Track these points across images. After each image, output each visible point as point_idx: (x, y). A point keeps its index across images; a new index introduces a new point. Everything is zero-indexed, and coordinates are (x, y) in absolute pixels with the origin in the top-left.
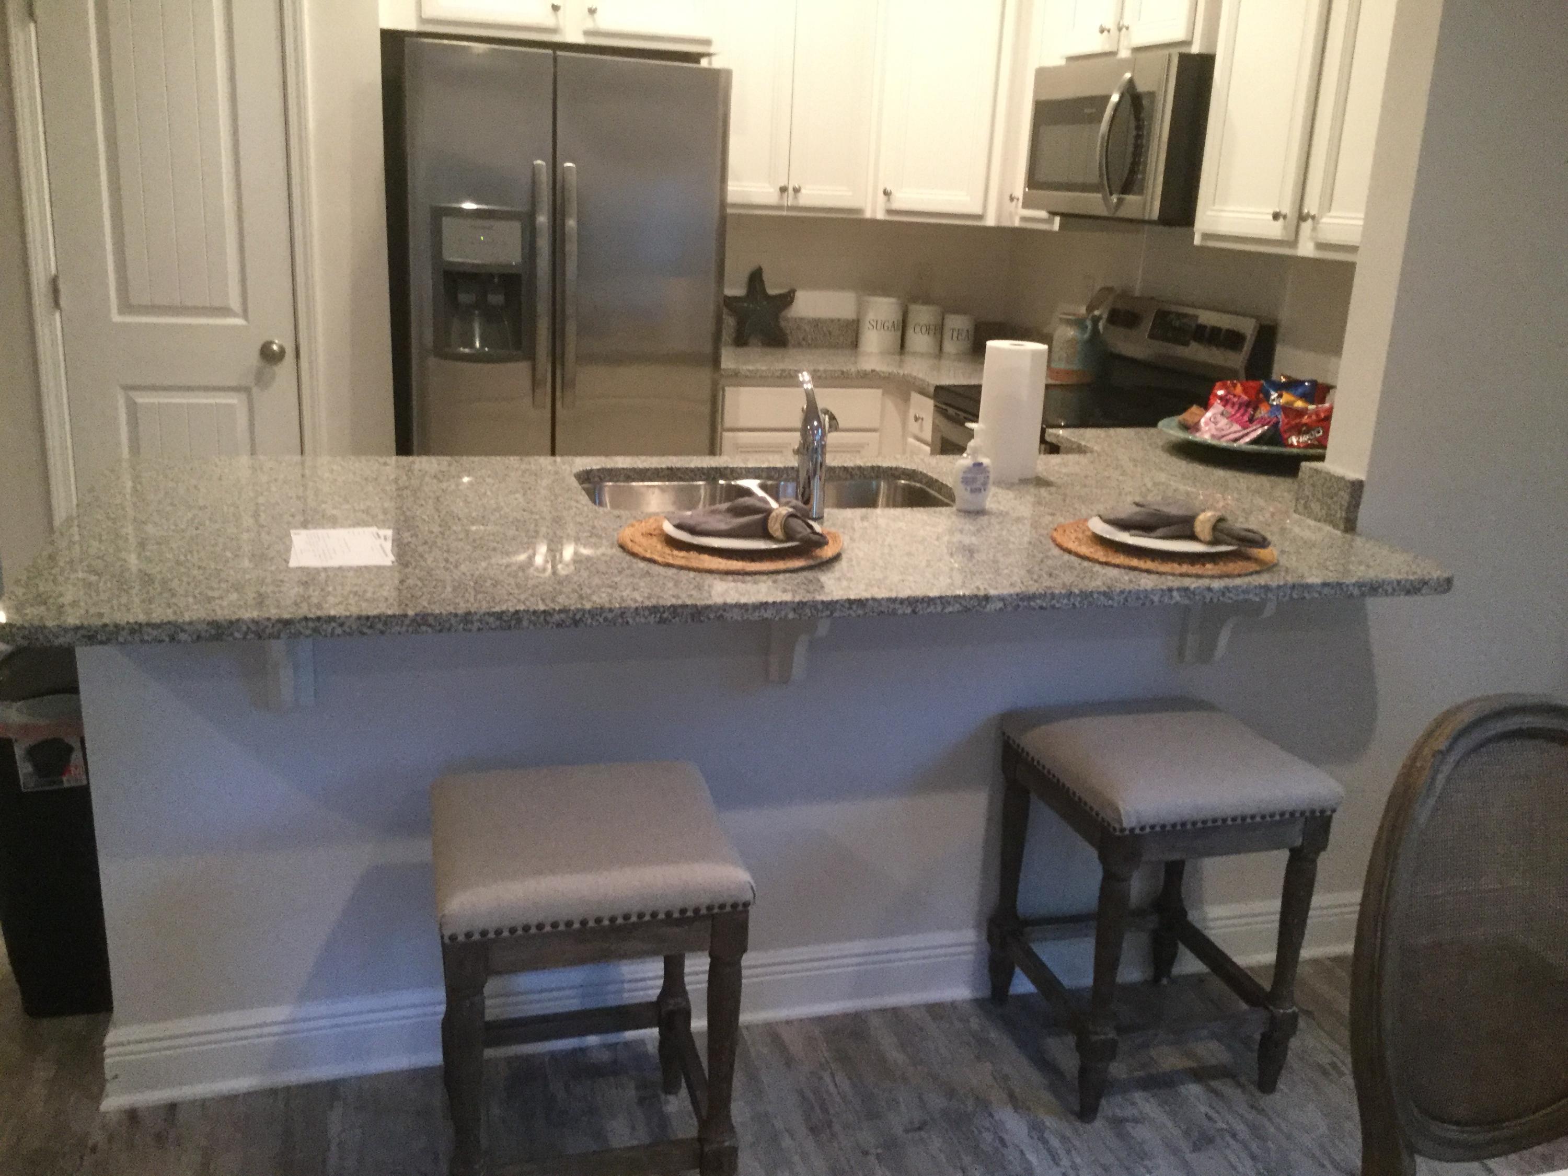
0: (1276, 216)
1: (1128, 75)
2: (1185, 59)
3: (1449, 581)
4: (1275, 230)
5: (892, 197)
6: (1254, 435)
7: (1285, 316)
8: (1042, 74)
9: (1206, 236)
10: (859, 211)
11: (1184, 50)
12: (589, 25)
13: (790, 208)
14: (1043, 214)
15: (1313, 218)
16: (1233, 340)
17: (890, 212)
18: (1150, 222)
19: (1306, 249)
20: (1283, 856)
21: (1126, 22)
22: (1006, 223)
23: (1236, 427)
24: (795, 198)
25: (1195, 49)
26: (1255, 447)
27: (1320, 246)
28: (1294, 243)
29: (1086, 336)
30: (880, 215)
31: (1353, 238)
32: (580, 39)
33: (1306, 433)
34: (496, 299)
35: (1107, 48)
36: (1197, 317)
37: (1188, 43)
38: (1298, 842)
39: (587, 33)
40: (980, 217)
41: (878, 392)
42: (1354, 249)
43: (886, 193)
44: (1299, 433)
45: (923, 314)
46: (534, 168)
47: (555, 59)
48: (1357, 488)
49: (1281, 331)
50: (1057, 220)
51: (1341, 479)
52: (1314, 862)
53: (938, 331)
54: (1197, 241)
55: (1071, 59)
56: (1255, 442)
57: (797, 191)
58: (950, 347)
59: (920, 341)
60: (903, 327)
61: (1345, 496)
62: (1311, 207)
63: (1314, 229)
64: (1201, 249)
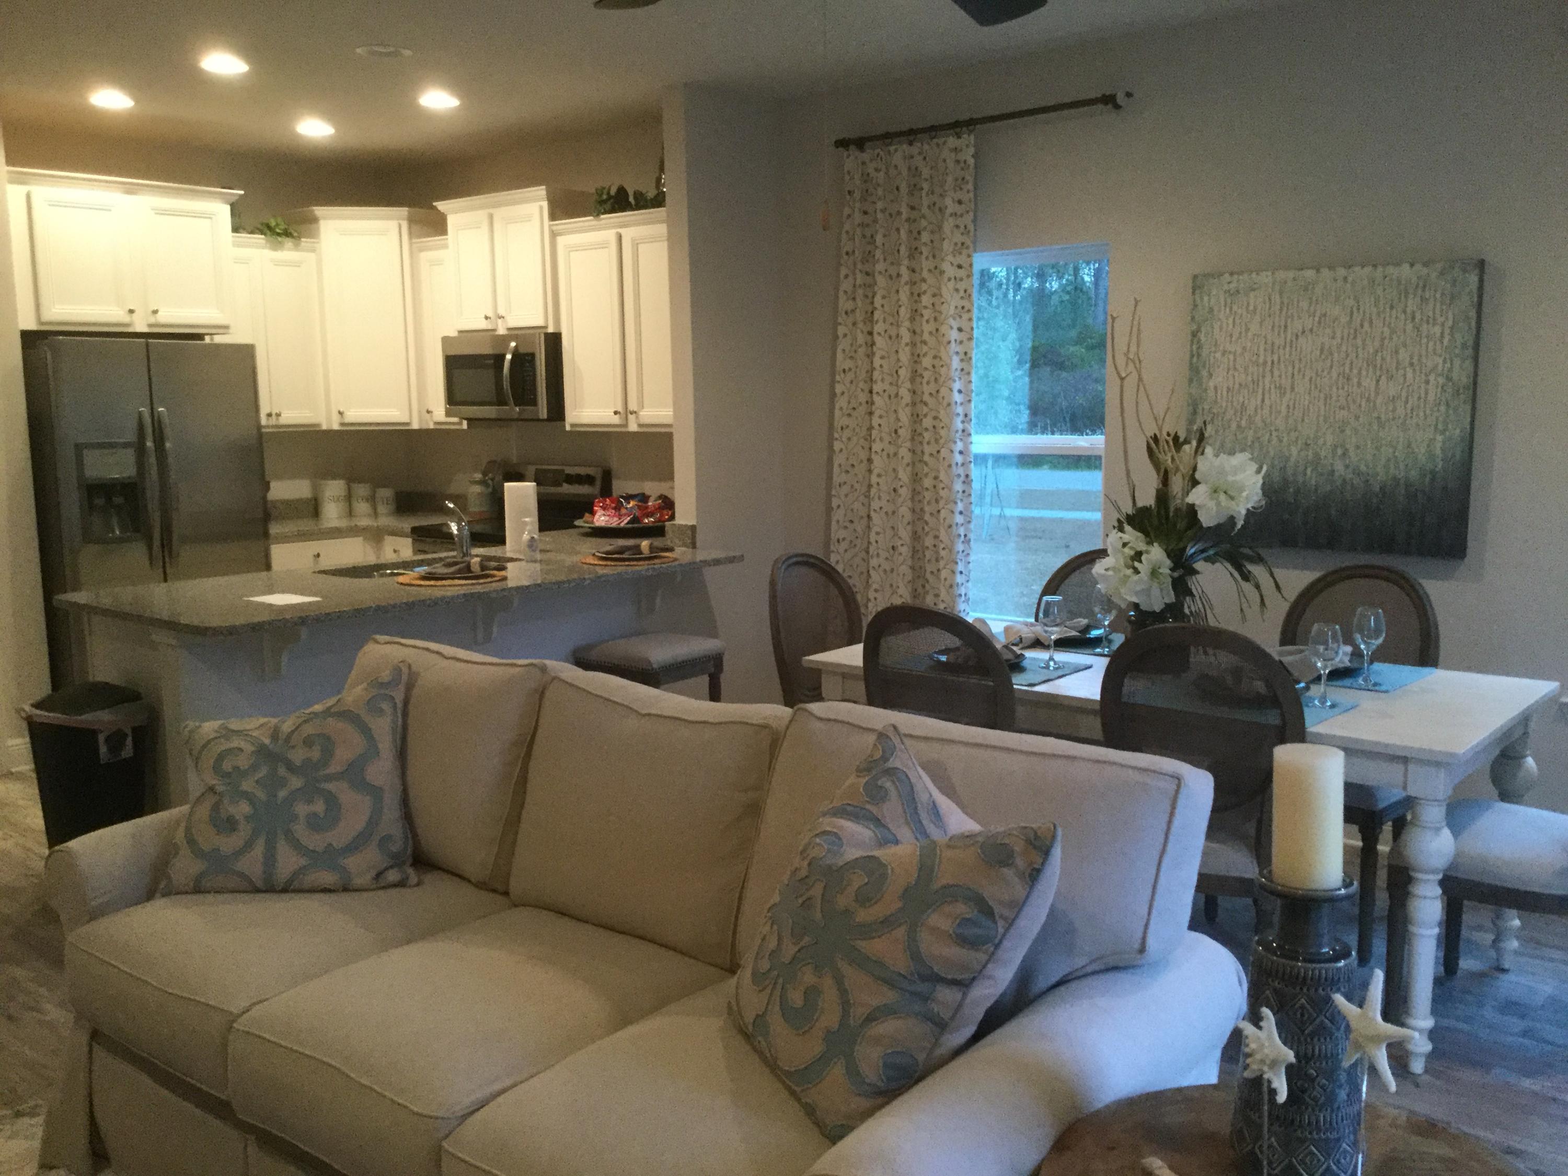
0: (616, 413)
1: (513, 344)
2: (547, 335)
3: (743, 556)
4: (616, 420)
5: (345, 415)
6: (626, 521)
7: (615, 465)
8: (446, 340)
9: (572, 425)
10: (318, 425)
11: (544, 331)
12: (152, 320)
13: (273, 426)
14: (455, 420)
15: (635, 412)
16: (588, 480)
17: (342, 424)
18: (543, 420)
19: (633, 427)
20: (706, 679)
21: (501, 312)
22: (425, 427)
23: (616, 519)
24: (277, 419)
25: (551, 330)
26: (630, 526)
27: (640, 425)
28: (626, 425)
29: (490, 490)
30: (336, 427)
31: (668, 421)
32: (145, 329)
33: (651, 517)
34: (118, 500)
35: (490, 327)
36: (563, 471)
37: (546, 327)
38: (713, 670)
39: (150, 326)
40: (408, 424)
41: (360, 540)
42: (670, 426)
43: (340, 413)
44: (648, 516)
45: (362, 490)
46: (140, 413)
47: (147, 345)
48: (693, 528)
49: (613, 473)
50: (465, 423)
51: (686, 526)
52: (719, 678)
53: (372, 499)
54: (568, 428)
55: (460, 332)
56: (628, 523)
57: (278, 415)
58: (382, 509)
59: (362, 507)
60: (349, 498)
61: (689, 532)
62: (632, 406)
63: (637, 417)
64: (570, 432)
